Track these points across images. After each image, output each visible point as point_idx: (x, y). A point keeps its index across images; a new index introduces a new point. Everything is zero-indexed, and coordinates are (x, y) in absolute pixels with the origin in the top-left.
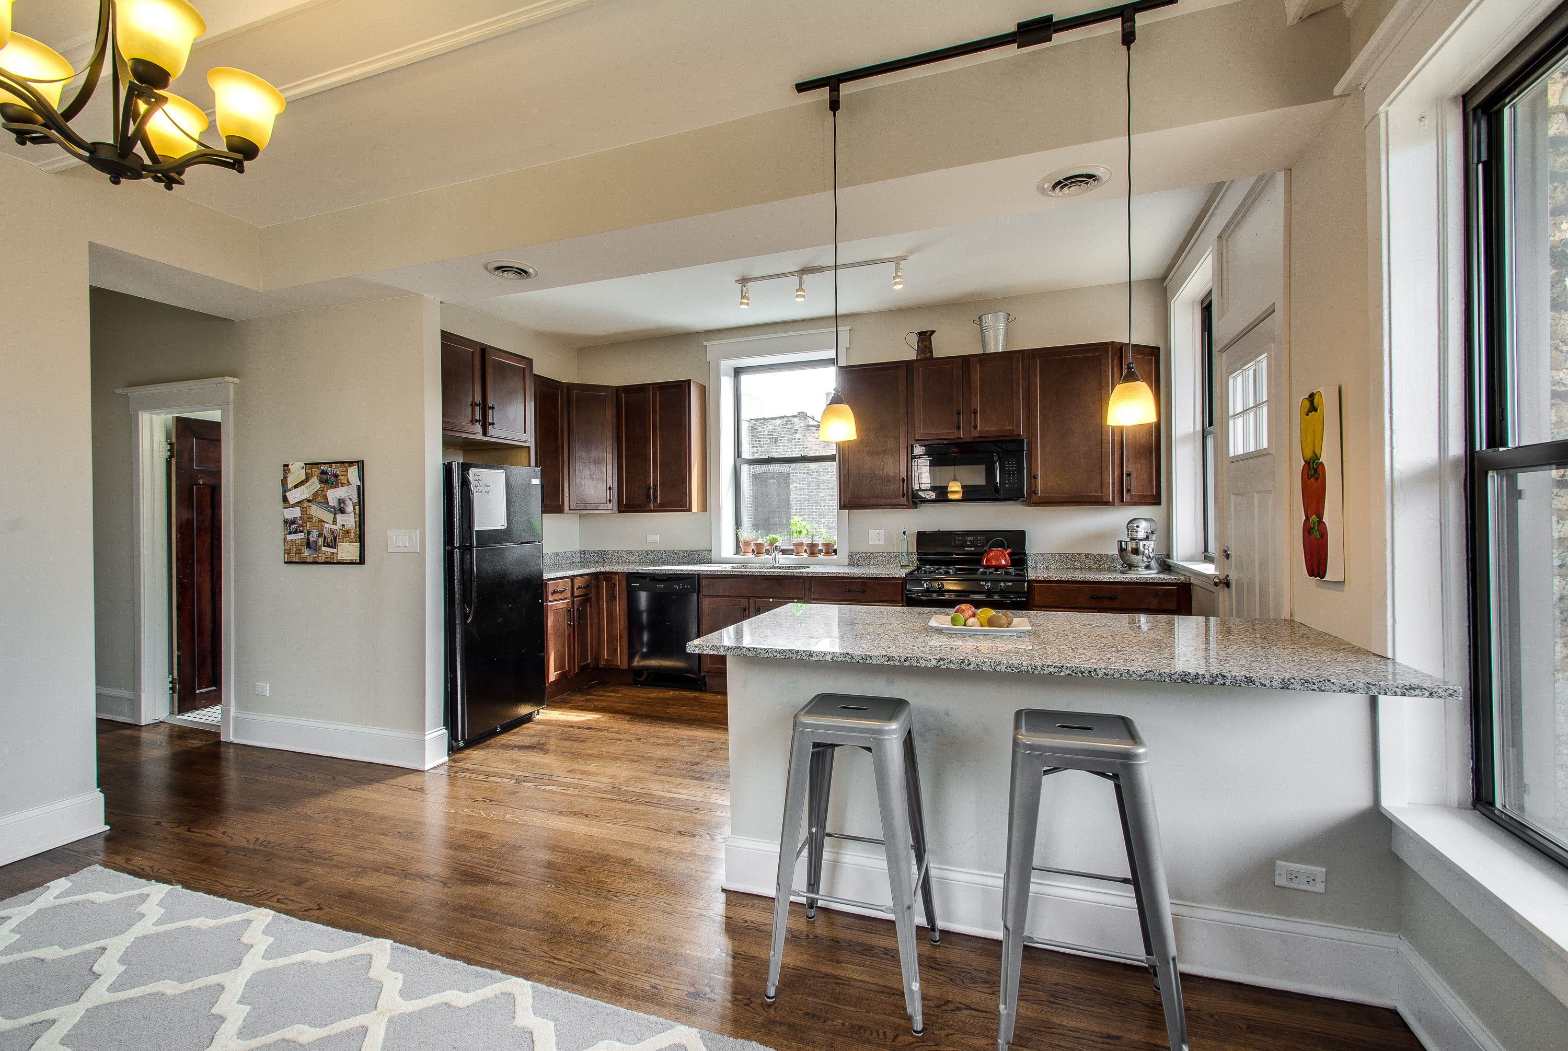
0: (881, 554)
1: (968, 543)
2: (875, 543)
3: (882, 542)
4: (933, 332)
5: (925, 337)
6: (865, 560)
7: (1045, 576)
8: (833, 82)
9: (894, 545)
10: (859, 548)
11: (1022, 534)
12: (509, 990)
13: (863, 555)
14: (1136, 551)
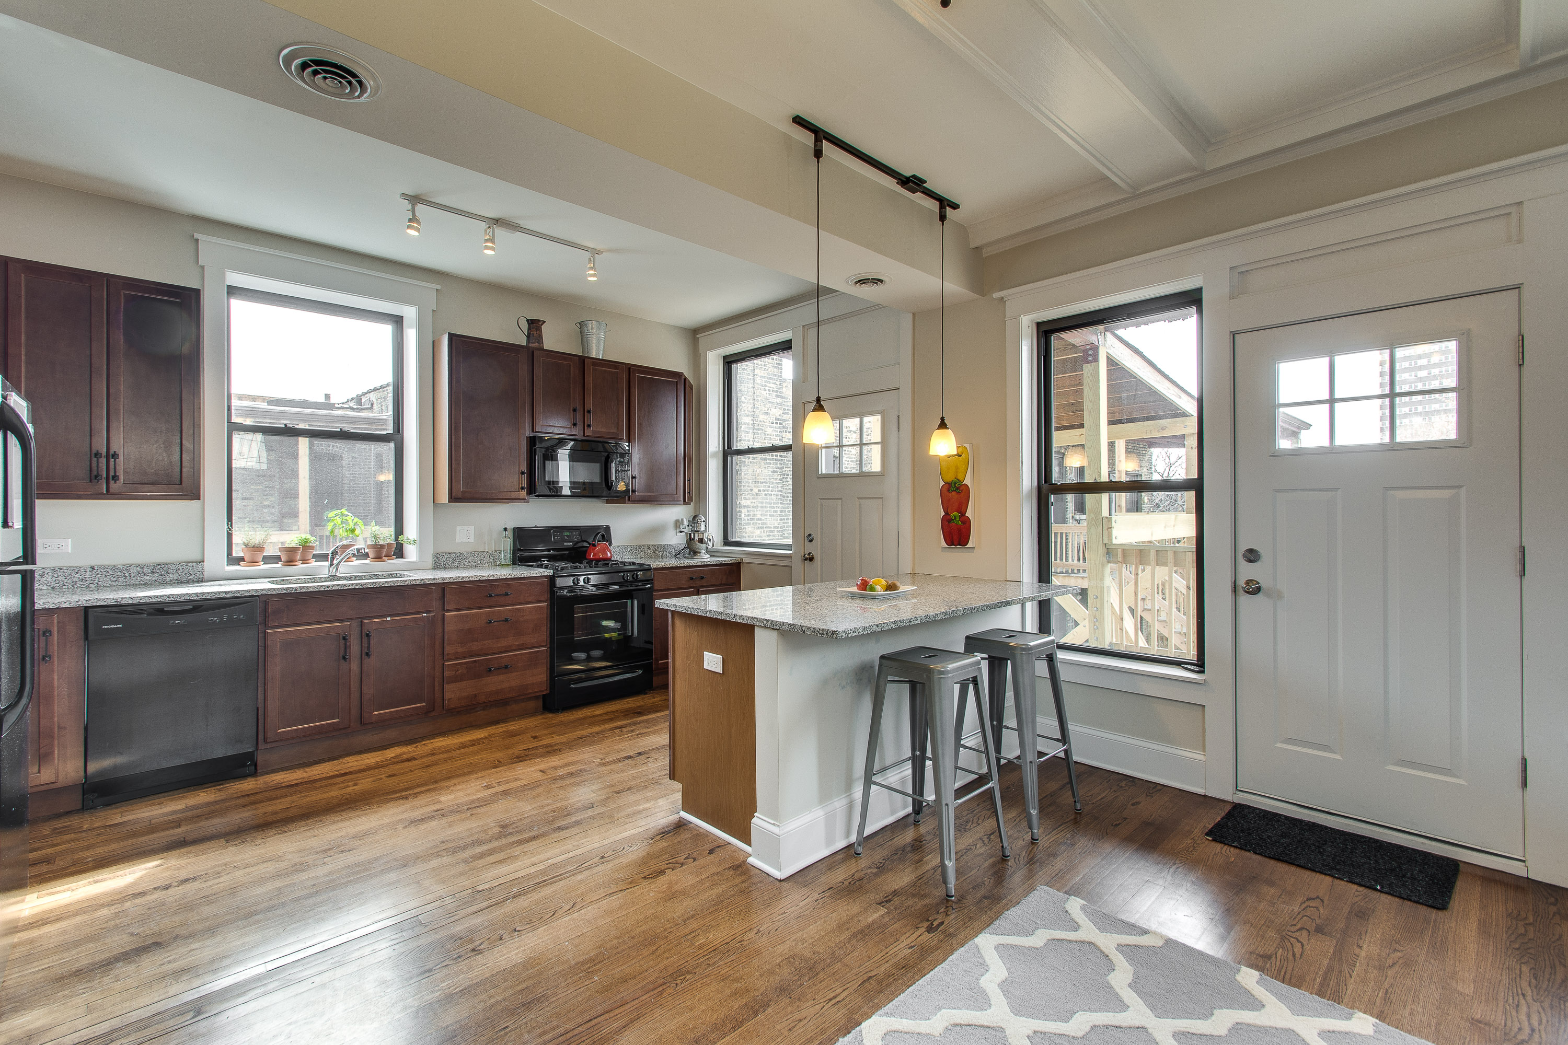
0: (473, 553)
1: (566, 538)
2: (464, 541)
3: (472, 540)
4: (544, 322)
5: (535, 325)
6: (454, 561)
7: (663, 564)
8: (820, 135)
9: (485, 543)
10: (445, 548)
11: (607, 528)
12: (880, 1033)
13: (452, 555)
14: (701, 541)
